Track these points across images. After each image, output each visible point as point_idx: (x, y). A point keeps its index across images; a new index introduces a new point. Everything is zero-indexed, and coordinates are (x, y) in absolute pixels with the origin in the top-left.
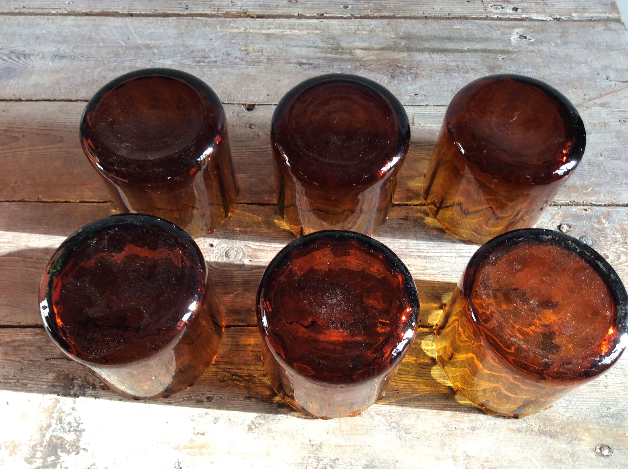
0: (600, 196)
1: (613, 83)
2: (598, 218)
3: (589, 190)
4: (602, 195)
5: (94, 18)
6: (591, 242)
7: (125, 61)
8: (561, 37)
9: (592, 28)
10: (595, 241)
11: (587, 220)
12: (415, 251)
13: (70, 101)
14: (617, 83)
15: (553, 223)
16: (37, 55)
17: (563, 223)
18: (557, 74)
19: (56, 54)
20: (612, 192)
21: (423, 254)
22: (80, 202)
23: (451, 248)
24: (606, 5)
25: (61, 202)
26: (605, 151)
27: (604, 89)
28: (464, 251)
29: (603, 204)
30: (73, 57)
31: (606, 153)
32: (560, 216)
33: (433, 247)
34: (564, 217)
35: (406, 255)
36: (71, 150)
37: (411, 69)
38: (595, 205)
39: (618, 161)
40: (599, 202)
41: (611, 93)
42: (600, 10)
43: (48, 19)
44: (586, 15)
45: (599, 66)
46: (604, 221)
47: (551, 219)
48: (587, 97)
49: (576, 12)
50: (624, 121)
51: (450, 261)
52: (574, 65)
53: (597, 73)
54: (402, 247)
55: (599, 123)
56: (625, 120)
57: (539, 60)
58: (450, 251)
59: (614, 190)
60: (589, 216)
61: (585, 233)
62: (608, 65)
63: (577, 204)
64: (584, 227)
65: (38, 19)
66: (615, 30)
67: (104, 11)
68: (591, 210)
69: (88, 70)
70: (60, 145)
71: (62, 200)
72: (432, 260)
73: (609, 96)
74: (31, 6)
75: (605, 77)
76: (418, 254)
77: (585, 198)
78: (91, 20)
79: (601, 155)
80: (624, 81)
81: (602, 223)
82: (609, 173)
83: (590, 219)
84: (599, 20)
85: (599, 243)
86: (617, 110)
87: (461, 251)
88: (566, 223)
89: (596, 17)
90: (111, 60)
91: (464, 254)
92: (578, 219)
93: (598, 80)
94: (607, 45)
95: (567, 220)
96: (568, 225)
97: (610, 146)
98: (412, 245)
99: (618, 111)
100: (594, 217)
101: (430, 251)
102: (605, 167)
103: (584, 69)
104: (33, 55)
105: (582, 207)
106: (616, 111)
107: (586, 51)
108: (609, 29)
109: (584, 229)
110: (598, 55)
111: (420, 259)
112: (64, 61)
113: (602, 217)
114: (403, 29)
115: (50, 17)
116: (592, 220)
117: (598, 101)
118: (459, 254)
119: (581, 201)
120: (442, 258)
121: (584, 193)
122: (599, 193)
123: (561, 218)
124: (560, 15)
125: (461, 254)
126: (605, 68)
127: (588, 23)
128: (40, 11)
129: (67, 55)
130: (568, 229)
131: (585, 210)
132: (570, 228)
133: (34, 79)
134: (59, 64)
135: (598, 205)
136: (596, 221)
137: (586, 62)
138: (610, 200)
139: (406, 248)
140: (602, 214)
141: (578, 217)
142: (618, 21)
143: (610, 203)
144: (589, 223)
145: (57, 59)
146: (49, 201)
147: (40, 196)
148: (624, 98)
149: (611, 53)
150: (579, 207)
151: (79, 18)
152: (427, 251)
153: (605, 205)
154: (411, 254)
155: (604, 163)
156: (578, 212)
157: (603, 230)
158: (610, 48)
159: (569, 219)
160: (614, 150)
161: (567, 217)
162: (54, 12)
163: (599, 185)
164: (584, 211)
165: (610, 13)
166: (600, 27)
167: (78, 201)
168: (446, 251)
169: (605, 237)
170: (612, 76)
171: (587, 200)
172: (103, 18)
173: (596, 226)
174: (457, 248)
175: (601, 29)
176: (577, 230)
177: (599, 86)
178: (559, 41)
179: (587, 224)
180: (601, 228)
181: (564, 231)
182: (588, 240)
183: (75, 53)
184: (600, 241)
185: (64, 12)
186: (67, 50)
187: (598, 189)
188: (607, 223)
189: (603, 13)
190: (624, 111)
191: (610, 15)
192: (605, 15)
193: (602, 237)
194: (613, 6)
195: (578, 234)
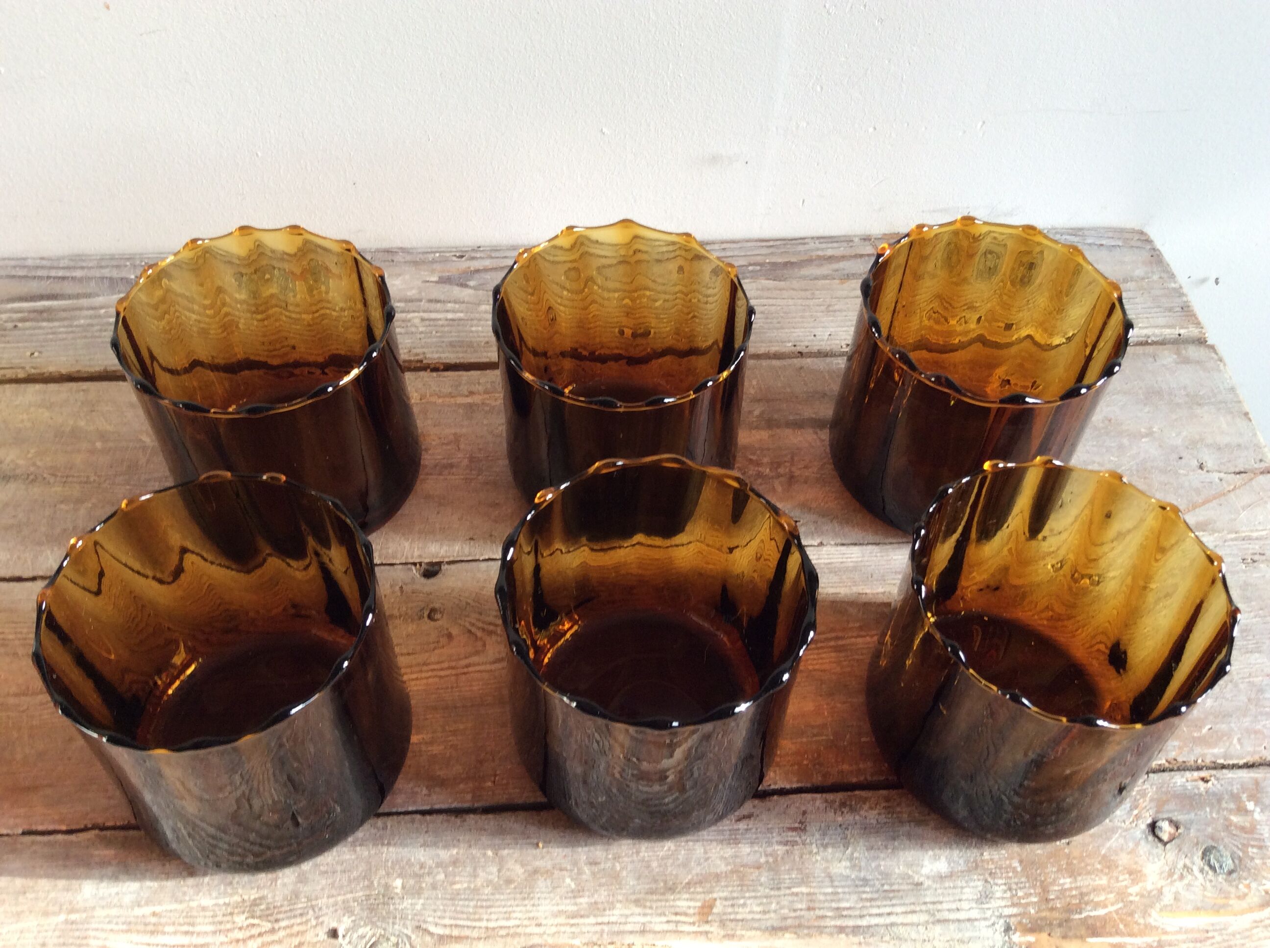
0: (1231, 743)
1: (1216, 476)
2: (1235, 798)
3: (1205, 730)
4: (1235, 741)
5: (84, 385)
6: (1230, 862)
7: (148, 480)
9: (1151, 360)
10: (1240, 859)
11: (1212, 806)
12: (830, 914)
13: (19, 579)
14: (1222, 475)
15: (1137, 817)
17: (1161, 816)
18: (1094, 462)
20: (1256, 732)
21: (851, 923)
22: (24, 833)
23: (913, 900)
24: (1170, 310)
27: (1198, 491)
28: (945, 906)
29: (1241, 762)
30: (31, 477)
32: (1151, 800)
33: (871, 900)
34: (1160, 804)
35: (809, 927)
37: (779, 465)
38: (1223, 767)
39: (1257, 655)
40: (1231, 759)
41: (1215, 498)
42: (1161, 321)
45: (1179, 442)
46: (1250, 806)
47: (1131, 810)
50: (1254, 561)
51: (914, 935)
52: (1125, 441)
53: (1176, 456)
54: (799, 906)
56: (1256, 558)
58: (912, 908)
59: (1259, 727)
60: (1214, 794)
61: (1213, 839)
62: (1197, 437)
63: (1183, 768)
64: (1207, 825)
66: (1198, 362)
67: (109, 369)
68: (1218, 779)
69: (63, 506)
72: (873, 935)
73: (1211, 505)
75: (1195, 463)
76: (839, 923)
77: (1198, 750)
78: (78, 391)
80: (1237, 470)
81: (1246, 812)
82: (1242, 686)
83: (1219, 801)
84: (1162, 343)
85: (1249, 864)
86: (1233, 536)
87: (939, 907)
88: (1165, 816)
89: (1153, 335)
90: (119, 479)
91: (946, 915)
92: (1191, 805)
93: (1182, 472)
94: (1187, 395)
95: (1166, 807)
96: (1171, 821)
98: (822, 898)
99: (1236, 539)
100: (1226, 797)
101: (865, 912)
103: (1148, 448)
105: (1196, 774)
106: (1232, 540)
107: (1147, 409)
108: (1186, 361)
109: (1210, 830)
110: (1174, 417)
111: (843, 936)
112: (12, 486)
113: (1244, 797)
114: (754, 383)
116: (1224, 805)
118: (933, 915)
119: (1191, 759)
120: (895, 929)
121: (1193, 737)
122: (1229, 735)
123: (1153, 804)
125: (939, 916)
126: (1193, 444)
127: (1140, 350)
129: (18, 472)
130: (1172, 830)
131: (1203, 779)
132: (1177, 828)
135: (1229, 767)
136: (1232, 806)
137: (1150, 434)
138: (1255, 752)
139: (809, 909)
140: (1244, 789)
141: (1190, 801)
142: (1201, 342)
143: (1256, 758)
144: (1218, 812)
148: (1244, 509)
149: (1199, 411)
150: (1188, 774)
151: (52, 387)
152: (857, 913)
153: (1246, 766)
154: (822, 924)
156: (1189, 786)
157: (1252, 830)
158: (1195, 401)
159: (1171, 806)
161: (1167, 801)
163: (1224, 716)
164: (1201, 783)
165: (1182, 327)
166: (1167, 357)
167: (20, 831)
168: (903, 909)
169: (1260, 848)
170: (1210, 460)
171: (1203, 756)
172: (105, 384)
173: (1234, 819)
174: (928, 900)
175: (1170, 360)
176: (1193, 832)
177: (1187, 484)
179: (1214, 815)
180: (1248, 825)
181: (1165, 837)
182: (1222, 856)
183: (39, 467)
184: (1252, 859)
185: (21, 375)
186: (21, 462)
187: (1224, 727)
188: (1258, 809)
189: (1169, 327)
190: (1250, 538)
191: (1182, 331)
192: (1173, 330)
193: (1253, 846)
194: (1187, 312)
195: (1197, 844)
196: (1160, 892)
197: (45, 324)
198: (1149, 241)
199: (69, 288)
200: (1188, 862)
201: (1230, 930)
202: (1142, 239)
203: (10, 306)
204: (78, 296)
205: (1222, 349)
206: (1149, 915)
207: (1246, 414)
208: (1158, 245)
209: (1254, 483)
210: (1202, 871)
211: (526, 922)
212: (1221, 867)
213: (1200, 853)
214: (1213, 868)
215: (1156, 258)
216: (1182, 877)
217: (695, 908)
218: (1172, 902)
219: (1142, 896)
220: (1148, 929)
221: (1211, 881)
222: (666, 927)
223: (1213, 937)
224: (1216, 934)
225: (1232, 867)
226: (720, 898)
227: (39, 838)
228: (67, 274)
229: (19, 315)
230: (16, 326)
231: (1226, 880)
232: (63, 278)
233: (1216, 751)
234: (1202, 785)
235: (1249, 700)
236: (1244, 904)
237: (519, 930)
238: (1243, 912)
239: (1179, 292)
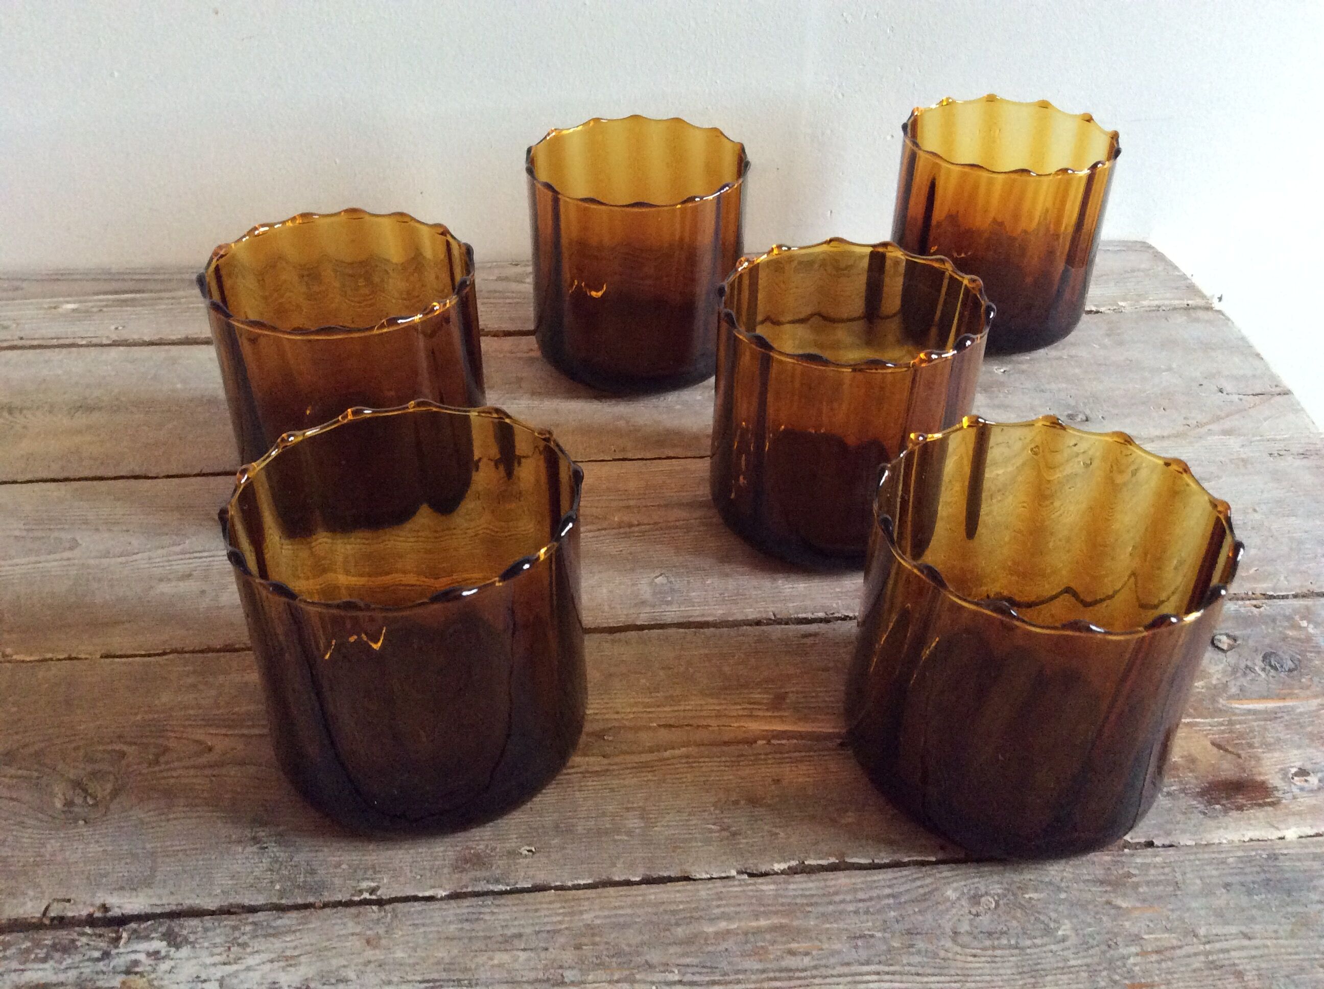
0: (1278, 581)
1: (1235, 397)
2: (1289, 618)
3: (1252, 571)
4: (1282, 578)
5: (167, 347)
6: (1290, 663)
8: (1108, 335)
9: (1164, 321)
10: (1299, 661)
11: (1266, 623)
13: (101, 479)
14: (1241, 396)
16: (38, 408)
17: (1217, 632)
19: (79, 404)
20: (1301, 572)
24: (1177, 288)
25: (59, 660)
26: (1259, 503)
27: (1220, 408)
29: (1290, 594)
30: (115, 408)
31: (1264, 507)
36: (92, 562)
39: (1294, 518)
40: (1280, 591)
41: (1237, 412)
42: (1170, 296)
43: (70, 353)
44: (1145, 303)
45: (1197, 374)
46: (1304, 624)
48: (1193, 422)
49: (1124, 300)
50: (1280, 455)
53: (1196, 384)
55: (1231, 460)
56: (1282, 452)
57: (1077, 371)
59: (1303, 568)
60: (1268, 616)
61: (1271, 647)
62: (1214, 371)
64: (1264, 637)
65: (48, 353)
66: (1207, 320)
68: (1270, 606)
69: (146, 428)
70: (67, 554)
71: (61, 657)
73: (1234, 417)
74: (36, 336)
75: (1215, 389)
77: (1248, 585)
78: (160, 352)
79: (1255, 510)
80: (1255, 393)
81: (1300, 628)
82: (1282, 540)
83: (1273, 621)
84: (1173, 310)
85: (1309, 664)
86: (1258, 438)
89: (1165, 305)
92: (1247, 624)
93: (1203, 394)
94: (1201, 343)
96: (1228, 636)
97: (1265, 495)
99: (1262, 440)
100: (1279, 617)
102: (1270, 530)
103: (1169, 379)
104: (28, 409)
105: (1248, 602)
106: (1259, 441)
107: (1164, 353)
108: (1197, 320)
109: (1267, 641)
110: (1190, 357)
112: (95, 415)
113: (1297, 618)
115: (74, 349)
116: (1278, 623)
117: (1215, 427)
122: (1275, 574)
124: (1096, 306)
126: (1211, 375)
127: (1153, 314)
128: (55, 342)
129: (102, 405)
130: (1231, 642)
131: (1255, 606)
132: (1235, 640)
133: (25, 446)
134: (82, 420)
135: (1278, 597)
136: (1286, 624)
138: (1302, 586)
140: (1296, 611)
141: (1244, 621)
142: (1208, 308)
143: (1305, 590)
144: (1273, 629)
145: (80, 412)
146: (28, 659)
147: (9, 651)
148: (1265, 420)
149: (1213, 353)
151: (135, 349)
153: (1295, 596)
155: (1266, 524)
156: (1242, 610)
157: (1309, 639)
158: (1209, 346)
160: (1279, 502)
162: (84, 342)
163: (1268, 561)
164: (1255, 609)
165: (1190, 300)
166: (1179, 318)
169: (1317, 652)
170: (1228, 387)
171: (1255, 588)
172: (186, 347)
173: (1290, 633)
175: (1181, 320)
176: (1251, 643)
177: (1209, 402)
178: (1106, 341)
179: (1270, 631)
180: (1303, 637)
181: (1225, 647)
182: (1282, 659)
183: (122, 402)
184: (1311, 660)
185: (105, 342)
186: (105, 398)
187: (1270, 569)
188: (1311, 626)
189: (1178, 299)
190: (1274, 440)
191: (1190, 302)
192: (1181, 302)
193: (1311, 652)
194: (1192, 289)
195: (1256, 650)
196: (1226, 686)
197: (129, 308)
198: (1150, 247)
199: (151, 286)
200: (1249, 664)
201: (1298, 711)
202: (1145, 247)
203: (96, 297)
204: (160, 291)
205: (1227, 313)
206: (1218, 702)
207: (1258, 355)
208: (1160, 248)
209: (1272, 401)
210: (1264, 670)
211: (604, 711)
212: (1282, 666)
213: (1260, 657)
214: (1276, 669)
215: (1158, 257)
216: (1245, 674)
217: (768, 699)
218: (1238, 692)
219: (1208, 688)
220: (1219, 712)
221: (1273, 677)
222: (741, 713)
223: (1282, 717)
224: (1284, 714)
225: (1293, 666)
226: (793, 692)
227: (117, 660)
228: (150, 277)
229: (104, 303)
230: (101, 310)
231: (1288, 676)
232: (146, 280)
233: (1265, 585)
234: (1255, 611)
235: (1291, 549)
236: (1308, 692)
237: (597, 717)
238: (1308, 698)
239: (1184, 277)
